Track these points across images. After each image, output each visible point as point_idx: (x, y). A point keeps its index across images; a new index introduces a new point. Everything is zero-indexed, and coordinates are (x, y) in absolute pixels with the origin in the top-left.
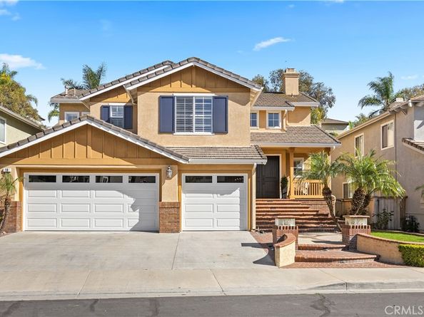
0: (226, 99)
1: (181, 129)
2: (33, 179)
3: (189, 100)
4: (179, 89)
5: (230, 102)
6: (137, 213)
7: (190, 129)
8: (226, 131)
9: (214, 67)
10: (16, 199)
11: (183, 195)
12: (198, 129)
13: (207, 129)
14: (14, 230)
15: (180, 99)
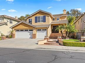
0: (45, 16)
1: (38, 22)
2: (17, 31)
3: (40, 17)
4: (38, 15)
5: (46, 17)
6: (30, 36)
7: (40, 22)
8: (45, 22)
9: (43, 11)
10: (14, 33)
11: (37, 33)
12: (41, 22)
13: (43, 22)
14: (14, 38)
15: (38, 17)
